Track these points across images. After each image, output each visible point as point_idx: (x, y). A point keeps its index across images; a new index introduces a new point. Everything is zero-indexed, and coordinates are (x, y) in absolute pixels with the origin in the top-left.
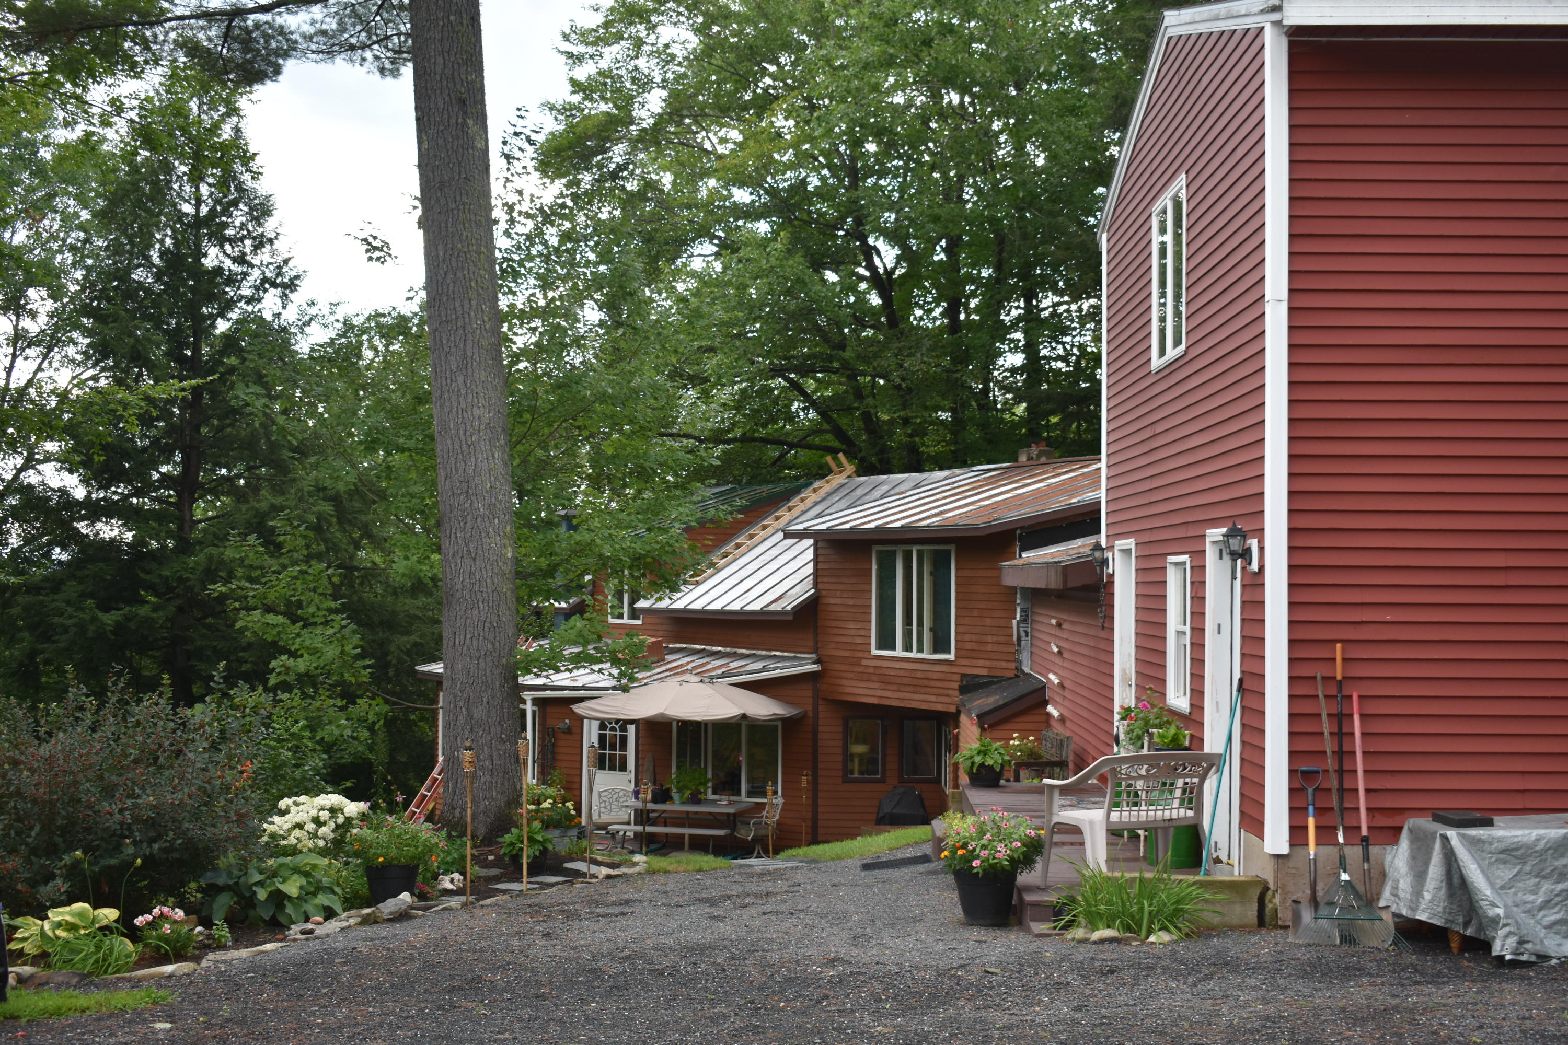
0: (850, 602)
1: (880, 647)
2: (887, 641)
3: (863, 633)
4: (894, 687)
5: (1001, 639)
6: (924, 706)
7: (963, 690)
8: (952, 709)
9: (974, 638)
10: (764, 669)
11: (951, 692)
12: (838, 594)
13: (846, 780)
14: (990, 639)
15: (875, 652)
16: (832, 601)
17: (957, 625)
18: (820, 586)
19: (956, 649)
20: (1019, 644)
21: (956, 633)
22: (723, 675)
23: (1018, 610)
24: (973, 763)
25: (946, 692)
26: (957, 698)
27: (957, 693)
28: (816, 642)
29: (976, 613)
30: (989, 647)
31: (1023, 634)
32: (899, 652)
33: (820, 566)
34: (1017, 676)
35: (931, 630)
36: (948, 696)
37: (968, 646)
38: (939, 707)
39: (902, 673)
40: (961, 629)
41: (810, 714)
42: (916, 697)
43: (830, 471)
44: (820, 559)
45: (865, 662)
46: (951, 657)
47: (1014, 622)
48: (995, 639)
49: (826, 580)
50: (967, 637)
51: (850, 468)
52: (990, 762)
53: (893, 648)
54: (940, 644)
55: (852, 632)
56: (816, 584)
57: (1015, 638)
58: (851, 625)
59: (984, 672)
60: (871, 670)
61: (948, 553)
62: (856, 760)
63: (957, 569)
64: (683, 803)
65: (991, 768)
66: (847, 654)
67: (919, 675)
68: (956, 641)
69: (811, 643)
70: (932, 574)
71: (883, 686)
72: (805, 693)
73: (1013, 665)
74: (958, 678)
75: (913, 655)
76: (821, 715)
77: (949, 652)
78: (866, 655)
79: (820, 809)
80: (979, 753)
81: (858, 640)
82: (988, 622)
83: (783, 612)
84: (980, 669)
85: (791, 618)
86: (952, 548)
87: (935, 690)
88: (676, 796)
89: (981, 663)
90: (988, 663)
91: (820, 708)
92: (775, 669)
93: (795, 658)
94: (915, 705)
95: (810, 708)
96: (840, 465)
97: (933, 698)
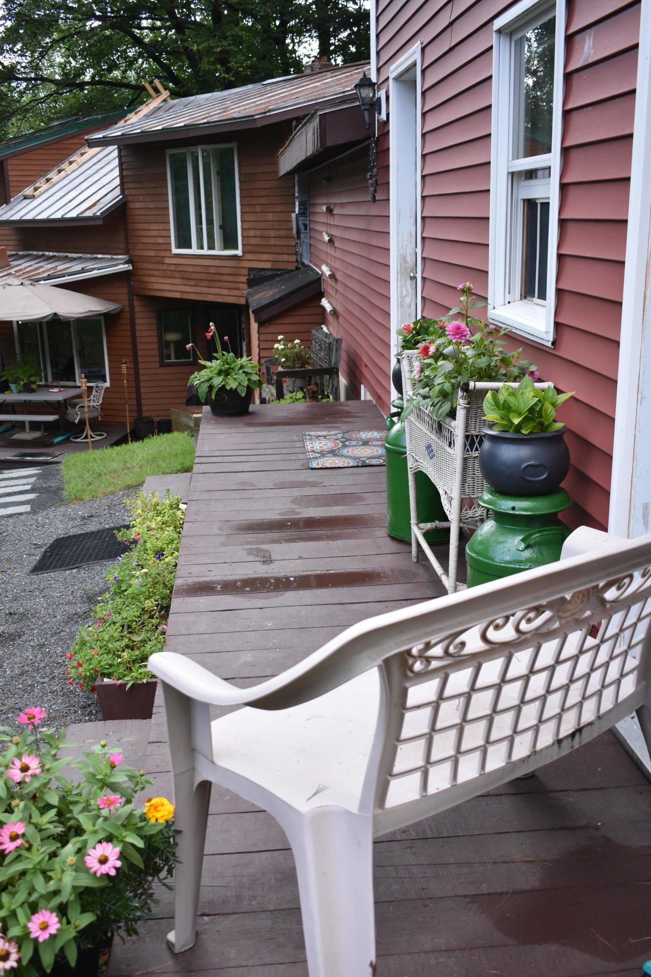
0: (152, 205)
1: (179, 246)
2: (184, 241)
3: (164, 233)
4: (193, 283)
5: (283, 233)
6: (219, 299)
7: (251, 283)
8: (242, 301)
9: (258, 233)
10: (83, 271)
11: (241, 286)
12: (141, 198)
13: (163, 365)
14: (272, 233)
15: (175, 251)
16: (138, 205)
17: (242, 221)
18: (126, 192)
19: (243, 245)
20: (299, 238)
21: (243, 229)
22: (49, 278)
23: (297, 204)
24: (211, 387)
25: (236, 286)
26: (245, 290)
27: (245, 286)
28: (127, 244)
29: (258, 209)
30: (272, 242)
31: (302, 227)
32: (194, 250)
33: (125, 173)
34: (297, 268)
35: (221, 227)
36: (238, 289)
37: (253, 241)
38: (231, 300)
39: (199, 269)
40: (247, 225)
41: (127, 309)
42: (211, 291)
43: (149, 96)
44: (124, 166)
45: (167, 261)
46: (239, 252)
47: (294, 215)
48: (277, 233)
49: (130, 186)
50: (252, 233)
51: (165, 94)
52: (232, 384)
53: (189, 246)
54: (229, 241)
55: (155, 233)
56: (123, 191)
57: (294, 231)
58: (153, 227)
59: (268, 265)
60: (173, 268)
61: (232, 150)
62: (172, 347)
63: (240, 166)
64: (20, 392)
65: (234, 392)
66: (152, 253)
67: (212, 270)
68: (243, 237)
69: (123, 246)
70: (218, 173)
71: (184, 282)
72: (122, 291)
73: (293, 258)
74: (246, 272)
75: (205, 251)
76: (137, 309)
77: (236, 248)
78: (167, 254)
79: (142, 390)
80: (219, 373)
81: (160, 240)
82: (270, 217)
83: (94, 218)
84: (264, 262)
85: (100, 223)
86: (234, 145)
87: (226, 284)
88: (13, 386)
89: (265, 257)
90: (271, 257)
91: (136, 303)
92: (93, 269)
93: (112, 259)
94: (211, 298)
95: (127, 303)
96: (157, 91)
97: (225, 292)
